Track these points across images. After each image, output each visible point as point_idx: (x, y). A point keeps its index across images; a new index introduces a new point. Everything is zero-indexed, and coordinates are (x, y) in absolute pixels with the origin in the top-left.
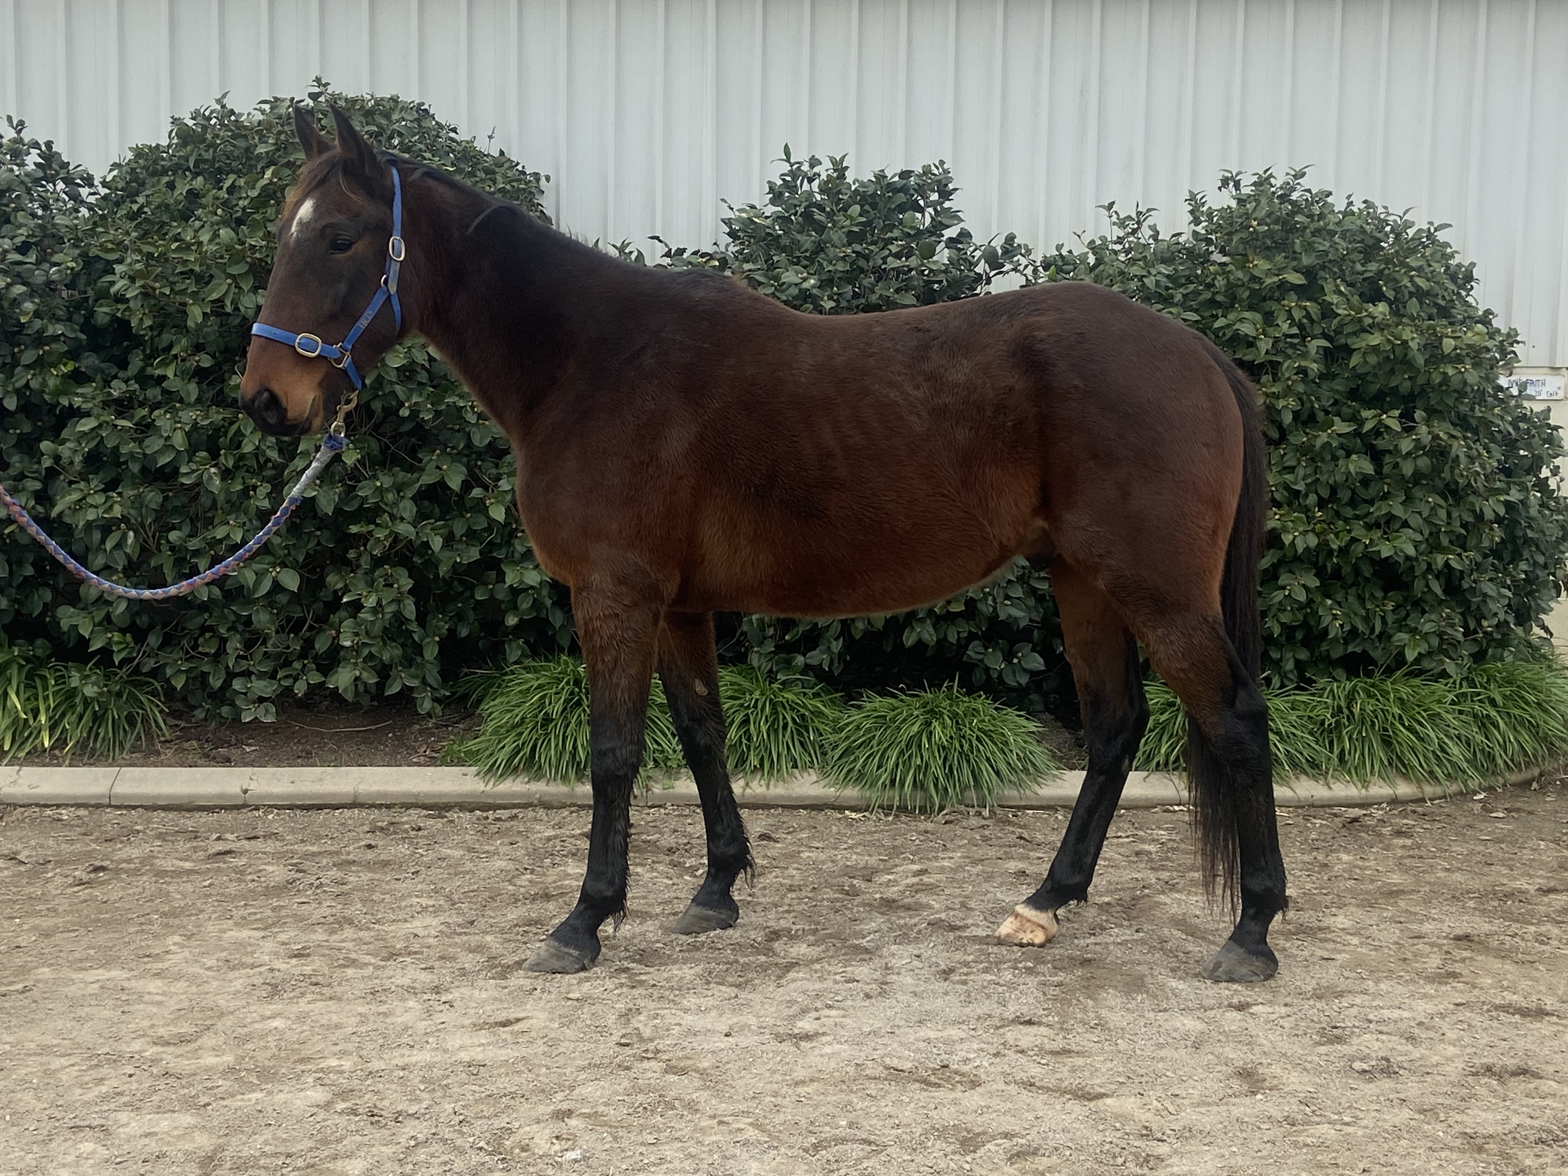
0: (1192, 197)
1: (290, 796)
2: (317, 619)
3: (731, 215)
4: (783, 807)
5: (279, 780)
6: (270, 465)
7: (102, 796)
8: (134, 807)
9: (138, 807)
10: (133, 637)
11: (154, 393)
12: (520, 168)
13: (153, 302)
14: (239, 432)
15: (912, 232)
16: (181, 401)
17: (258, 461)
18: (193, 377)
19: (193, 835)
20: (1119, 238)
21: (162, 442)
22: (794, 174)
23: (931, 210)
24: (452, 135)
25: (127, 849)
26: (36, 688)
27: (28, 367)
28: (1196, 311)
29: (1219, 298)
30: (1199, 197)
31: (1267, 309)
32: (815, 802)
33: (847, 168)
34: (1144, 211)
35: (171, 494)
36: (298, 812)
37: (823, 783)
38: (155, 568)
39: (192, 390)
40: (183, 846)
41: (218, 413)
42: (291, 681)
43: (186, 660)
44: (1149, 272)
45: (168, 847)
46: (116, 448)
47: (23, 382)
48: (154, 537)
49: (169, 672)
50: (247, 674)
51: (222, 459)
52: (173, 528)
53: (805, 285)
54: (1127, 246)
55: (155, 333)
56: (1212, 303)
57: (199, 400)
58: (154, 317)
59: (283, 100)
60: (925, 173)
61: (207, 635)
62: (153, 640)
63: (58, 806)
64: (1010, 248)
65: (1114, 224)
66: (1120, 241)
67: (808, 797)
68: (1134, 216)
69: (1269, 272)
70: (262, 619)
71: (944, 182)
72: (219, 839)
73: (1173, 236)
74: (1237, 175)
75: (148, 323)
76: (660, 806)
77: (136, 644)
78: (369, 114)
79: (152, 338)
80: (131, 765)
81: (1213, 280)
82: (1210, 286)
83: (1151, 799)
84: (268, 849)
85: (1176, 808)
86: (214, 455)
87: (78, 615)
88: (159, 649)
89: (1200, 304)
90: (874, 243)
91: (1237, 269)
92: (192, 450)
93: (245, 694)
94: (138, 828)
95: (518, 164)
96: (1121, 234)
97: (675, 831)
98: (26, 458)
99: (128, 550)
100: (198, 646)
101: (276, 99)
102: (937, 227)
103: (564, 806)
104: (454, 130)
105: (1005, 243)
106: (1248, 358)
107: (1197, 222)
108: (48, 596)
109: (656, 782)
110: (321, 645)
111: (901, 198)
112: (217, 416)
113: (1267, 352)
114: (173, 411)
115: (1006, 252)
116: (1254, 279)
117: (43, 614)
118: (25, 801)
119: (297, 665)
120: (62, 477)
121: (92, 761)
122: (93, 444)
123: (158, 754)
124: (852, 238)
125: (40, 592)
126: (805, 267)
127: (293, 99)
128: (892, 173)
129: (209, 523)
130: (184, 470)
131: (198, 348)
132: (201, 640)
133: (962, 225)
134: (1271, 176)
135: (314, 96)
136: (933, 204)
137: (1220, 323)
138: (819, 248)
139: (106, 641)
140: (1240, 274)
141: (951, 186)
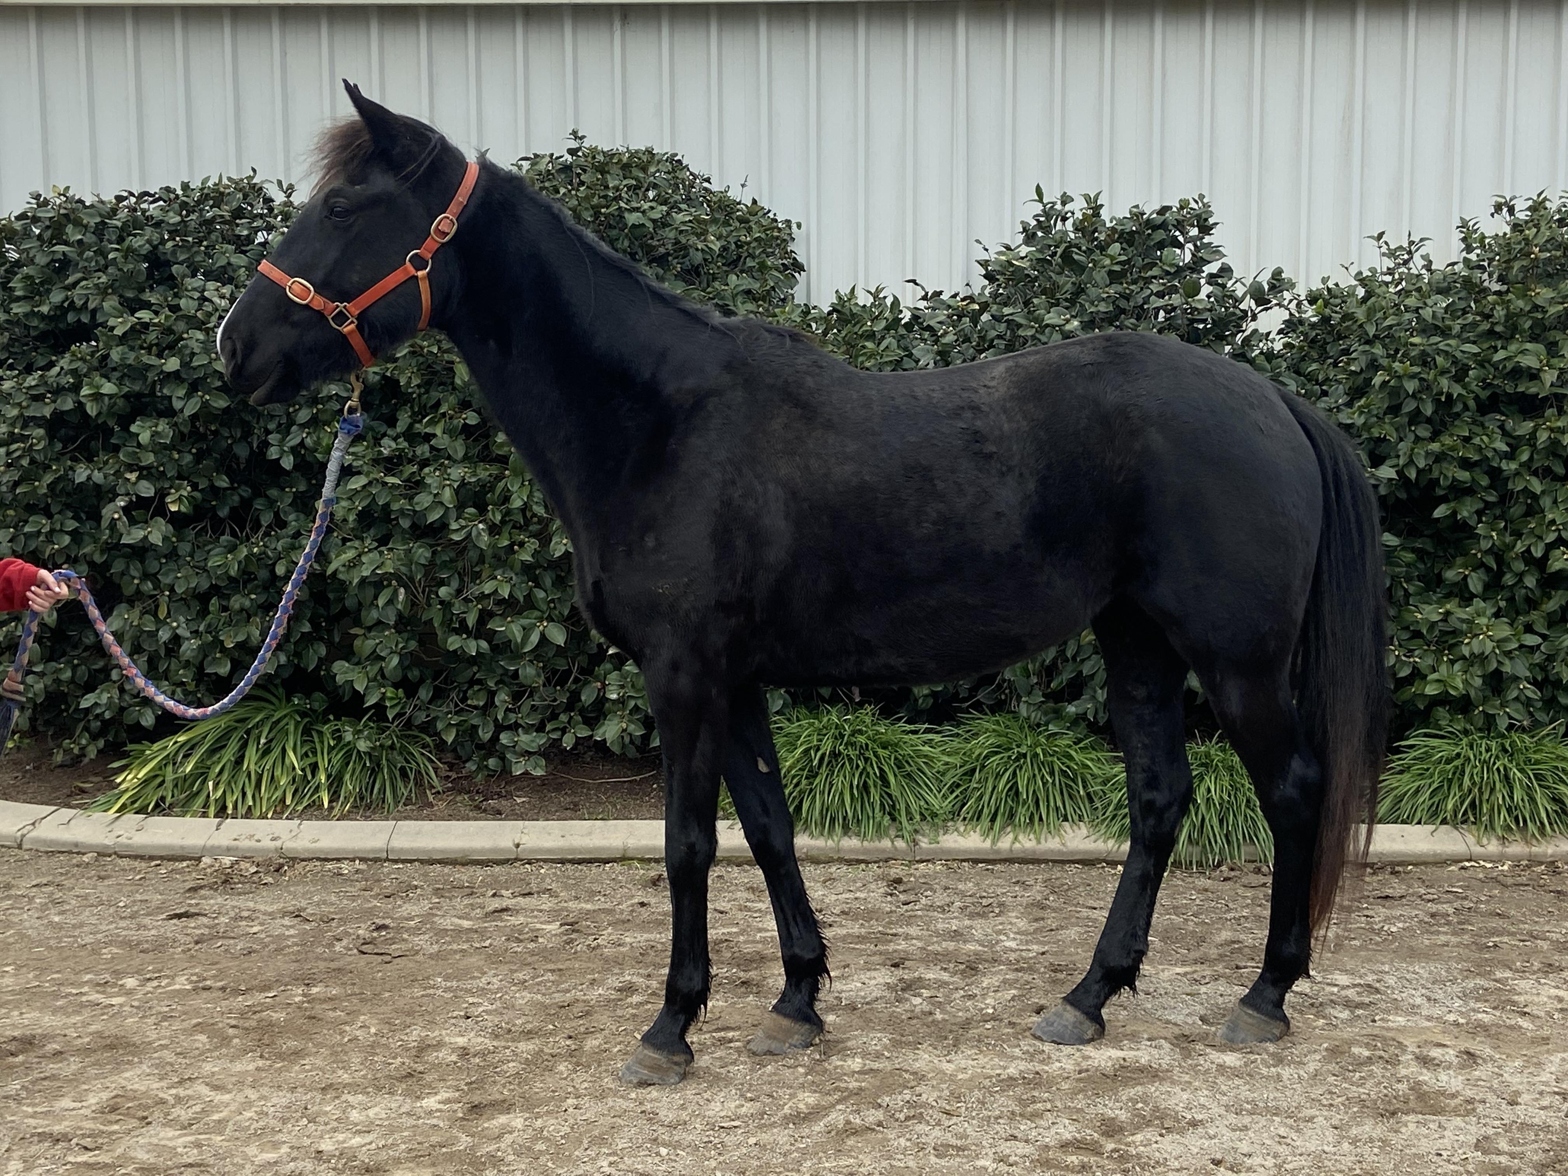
0: (1464, 224)
1: (561, 850)
2: (582, 671)
3: (985, 256)
4: (1055, 862)
5: (549, 834)
6: (535, 519)
7: (381, 850)
8: (411, 861)
9: (415, 860)
10: (405, 693)
11: (424, 450)
12: (771, 215)
13: (421, 359)
14: (506, 490)
15: (1172, 271)
16: (449, 458)
17: (524, 516)
18: (460, 434)
19: (469, 891)
20: (1388, 269)
21: (430, 498)
22: (1047, 214)
23: (1190, 246)
24: (706, 185)
25: (407, 906)
26: (313, 742)
27: (303, 426)
28: (1474, 343)
29: (1499, 329)
30: (1471, 224)
31: (1551, 339)
32: (1086, 857)
33: (1102, 206)
34: (1417, 240)
35: (439, 549)
36: (569, 866)
37: (1093, 837)
38: (425, 623)
39: (459, 449)
40: (461, 903)
41: (486, 469)
42: (560, 733)
43: (456, 713)
44: (1425, 304)
45: (445, 904)
46: (387, 505)
47: (298, 440)
48: (423, 592)
49: (440, 726)
50: (514, 727)
51: (490, 513)
52: (442, 583)
53: (1068, 327)
54: (1397, 276)
55: (423, 390)
56: (1491, 333)
57: (466, 458)
58: (423, 375)
59: (544, 156)
60: (1182, 208)
61: (476, 688)
62: (424, 694)
63: (338, 860)
64: (1278, 283)
65: (1384, 254)
66: (1390, 272)
67: (1079, 852)
68: (1406, 245)
69: (1552, 301)
70: (529, 672)
71: (1204, 216)
72: (494, 895)
73: (1448, 265)
74: (1511, 200)
75: (415, 382)
76: (928, 861)
77: (408, 698)
78: (626, 167)
79: (419, 396)
80: (406, 818)
81: (1492, 310)
82: (1487, 317)
83: (1440, 854)
84: (543, 907)
85: (1467, 864)
86: (482, 509)
87: (353, 670)
88: (430, 702)
89: (1478, 336)
90: (1134, 282)
91: (1518, 298)
92: (460, 507)
93: (514, 747)
94: (415, 883)
95: (769, 211)
96: (1392, 265)
97: (947, 888)
98: (302, 516)
99: (400, 607)
100: (467, 699)
101: (536, 156)
102: (1198, 263)
103: (830, 861)
104: (708, 180)
105: (1273, 278)
106: (1533, 390)
107: (1469, 249)
108: (323, 651)
109: (923, 835)
110: (587, 697)
111: (1160, 235)
112: (484, 472)
113: (1552, 385)
114: (442, 468)
115: (1272, 287)
116: (1536, 308)
117: (318, 668)
118: (306, 855)
119: (563, 718)
120: (335, 534)
121: (368, 814)
122: (365, 503)
123: (431, 805)
124: (1114, 277)
125: (316, 646)
126: (1067, 308)
127: (552, 155)
128: (1150, 209)
129: (476, 577)
130: (454, 526)
131: (465, 405)
132: (470, 692)
133: (1224, 260)
134: (1545, 199)
135: (572, 152)
136: (1192, 240)
137: (1500, 355)
138: (1079, 290)
139: (380, 696)
140: (1520, 303)
141: (1211, 221)
